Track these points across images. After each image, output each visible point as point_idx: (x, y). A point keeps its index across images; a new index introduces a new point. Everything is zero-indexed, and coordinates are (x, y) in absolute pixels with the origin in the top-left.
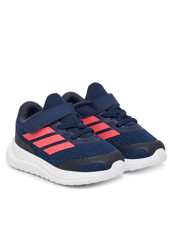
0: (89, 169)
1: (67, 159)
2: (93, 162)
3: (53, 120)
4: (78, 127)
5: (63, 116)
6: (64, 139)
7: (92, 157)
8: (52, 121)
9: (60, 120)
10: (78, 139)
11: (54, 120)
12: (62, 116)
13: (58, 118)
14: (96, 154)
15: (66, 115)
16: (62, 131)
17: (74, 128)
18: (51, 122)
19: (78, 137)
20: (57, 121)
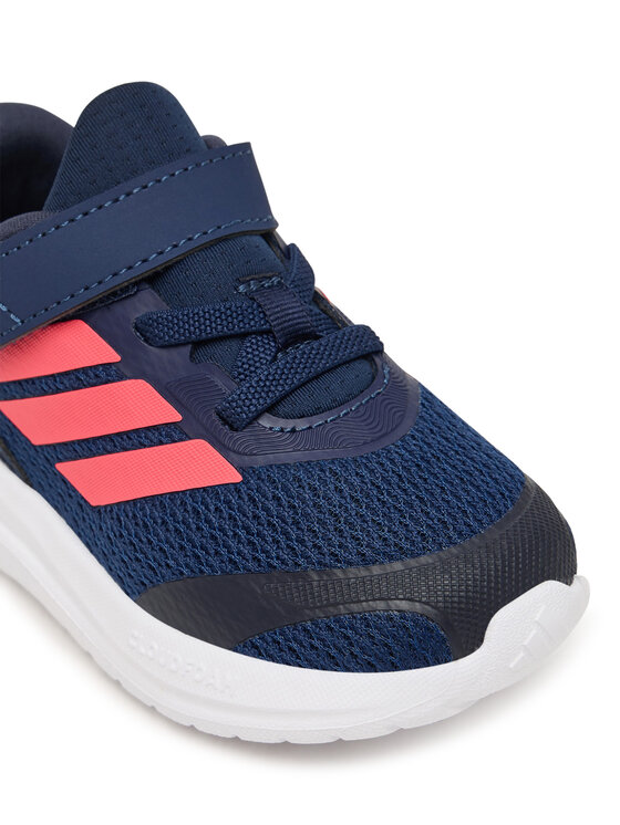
0: (333, 652)
1: (187, 566)
2: (355, 607)
3: (110, 283)
4: (269, 332)
5: (178, 252)
6: (175, 416)
7: (352, 572)
8: (103, 288)
9: (154, 279)
10: (266, 422)
11: (118, 280)
12: (170, 254)
13: (141, 269)
14: (378, 544)
15: (192, 245)
16: (164, 353)
17: (243, 336)
18: (97, 291)
19: (271, 409)
20: (137, 284)
